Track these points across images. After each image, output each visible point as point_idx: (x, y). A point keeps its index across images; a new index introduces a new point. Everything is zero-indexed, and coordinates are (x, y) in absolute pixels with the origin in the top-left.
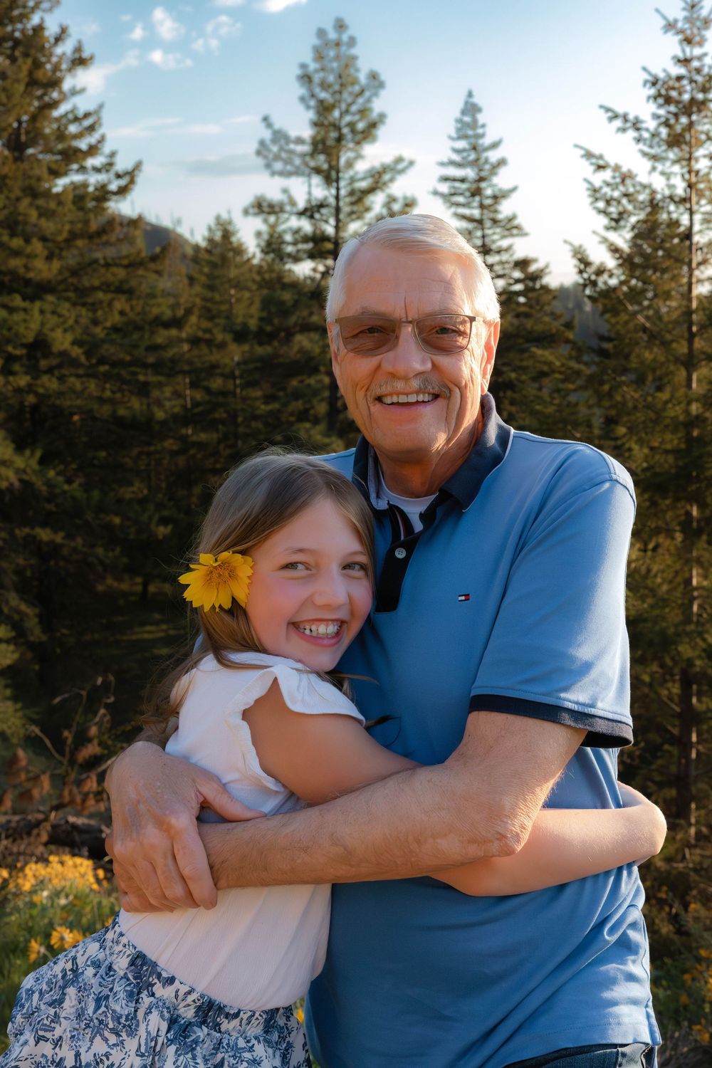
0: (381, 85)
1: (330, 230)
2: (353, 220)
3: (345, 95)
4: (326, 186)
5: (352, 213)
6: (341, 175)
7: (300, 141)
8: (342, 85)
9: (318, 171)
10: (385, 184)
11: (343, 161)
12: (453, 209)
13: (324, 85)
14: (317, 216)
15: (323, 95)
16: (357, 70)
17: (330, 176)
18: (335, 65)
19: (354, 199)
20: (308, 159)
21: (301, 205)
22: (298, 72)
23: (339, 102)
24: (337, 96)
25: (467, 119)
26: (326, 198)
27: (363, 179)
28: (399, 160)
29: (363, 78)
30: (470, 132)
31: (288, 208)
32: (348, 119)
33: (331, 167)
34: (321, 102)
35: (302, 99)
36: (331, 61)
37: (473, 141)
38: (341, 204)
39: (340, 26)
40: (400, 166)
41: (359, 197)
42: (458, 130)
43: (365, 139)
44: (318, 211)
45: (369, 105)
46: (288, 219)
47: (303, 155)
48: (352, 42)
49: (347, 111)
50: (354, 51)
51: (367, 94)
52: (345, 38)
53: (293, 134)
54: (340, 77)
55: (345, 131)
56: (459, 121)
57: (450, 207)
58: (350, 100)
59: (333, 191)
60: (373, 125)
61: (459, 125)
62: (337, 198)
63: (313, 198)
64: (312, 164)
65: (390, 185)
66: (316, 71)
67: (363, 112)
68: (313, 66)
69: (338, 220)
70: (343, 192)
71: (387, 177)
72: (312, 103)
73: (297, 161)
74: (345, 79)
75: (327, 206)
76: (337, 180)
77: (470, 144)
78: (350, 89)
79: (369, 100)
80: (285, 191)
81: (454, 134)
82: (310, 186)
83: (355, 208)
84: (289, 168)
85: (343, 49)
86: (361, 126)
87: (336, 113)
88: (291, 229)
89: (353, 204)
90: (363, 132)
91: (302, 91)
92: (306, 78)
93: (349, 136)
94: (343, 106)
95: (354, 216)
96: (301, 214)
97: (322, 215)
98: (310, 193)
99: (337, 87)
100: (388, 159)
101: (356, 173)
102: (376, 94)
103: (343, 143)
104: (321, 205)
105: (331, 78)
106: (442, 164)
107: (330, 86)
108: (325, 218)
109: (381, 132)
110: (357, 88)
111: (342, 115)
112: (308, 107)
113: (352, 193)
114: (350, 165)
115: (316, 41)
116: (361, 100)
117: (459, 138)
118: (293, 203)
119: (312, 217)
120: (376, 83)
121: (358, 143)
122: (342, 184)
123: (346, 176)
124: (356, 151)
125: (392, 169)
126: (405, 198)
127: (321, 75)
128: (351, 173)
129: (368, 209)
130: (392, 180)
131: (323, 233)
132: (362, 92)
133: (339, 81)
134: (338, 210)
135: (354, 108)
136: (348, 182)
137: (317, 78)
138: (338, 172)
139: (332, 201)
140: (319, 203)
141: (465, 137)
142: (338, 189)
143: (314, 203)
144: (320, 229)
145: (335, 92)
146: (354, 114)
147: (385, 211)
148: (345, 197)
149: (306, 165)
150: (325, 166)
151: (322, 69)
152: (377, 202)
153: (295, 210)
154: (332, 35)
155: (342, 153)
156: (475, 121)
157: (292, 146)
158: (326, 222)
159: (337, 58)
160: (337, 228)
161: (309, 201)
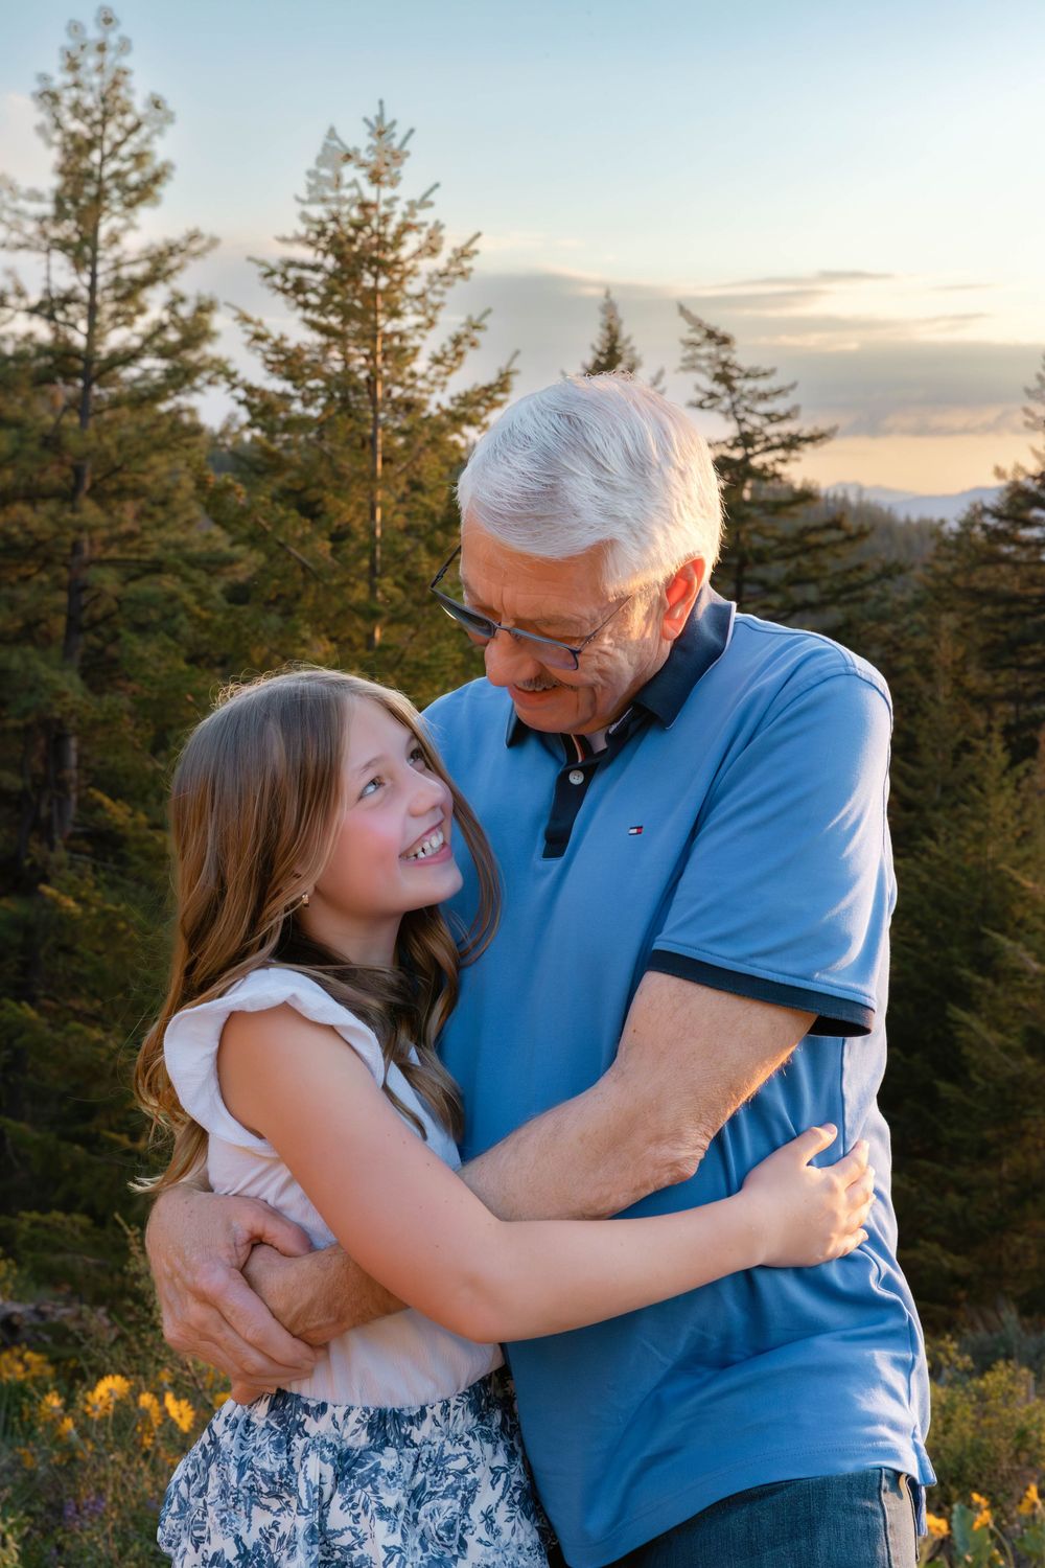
0: (170, 118)
1: (80, 341)
2: (116, 326)
3: (111, 128)
4: (73, 270)
5: (116, 314)
6: (100, 254)
7: (34, 196)
8: (105, 113)
9: (64, 245)
10: (170, 272)
11: (103, 232)
12: (300, 313)
13: (78, 110)
14: (60, 316)
15: (76, 126)
16: (130, 91)
17: (82, 252)
18: (96, 80)
19: (120, 293)
20: (47, 224)
21: (34, 298)
22: (37, 87)
23: (101, 138)
24: (98, 130)
25: (326, 172)
26: (74, 289)
27: (134, 262)
28: (194, 236)
29: (139, 105)
30: (330, 194)
31: (12, 300)
32: (113, 166)
33: (84, 241)
34: (73, 136)
35: (41, 130)
36: (88, 74)
37: (334, 207)
38: (98, 299)
39: (108, 20)
40: (195, 246)
41: (130, 292)
42: (311, 189)
43: (140, 199)
44: (62, 309)
45: (147, 148)
46: (12, 318)
47: (41, 219)
48: (125, 46)
49: (113, 154)
50: (127, 62)
51: (145, 130)
52: (113, 39)
53: (24, 183)
54: (104, 100)
55: (109, 184)
56: (311, 174)
57: (295, 309)
58: (118, 137)
59: (86, 279)
60: (157, 178)
61: (312, 182)
62: (92, 289)
63: (53, 287)
64: (55, 233)
65: (177, 273)
66: (67, 87)
67: (139, 158)
68: (60, 79)
69: (92, 325)
70: (101, 281)
71: (173, 262)
72: (57, 137)
73: (31, 228)
74: (111, 105)
75: (77, 301)
76: (94, 261)
77: (329, 212)
78: (119, 119)
79: (147, 140)
80: (10, 273)
81: (305, 196)
82: (48, 267)
83: (123, 307)
84: (15, 237)
85: (110, 55)
86: (134, 178)
87: (96, 156)
88: (13, 335)
89: (118, 299)
90: (136, 188)
91: (42, 117)
92: (50, 97)
93: (115, 194)
94: (107, 146)
95: (120, 320)
96: (33, 311)
97: (68, 315)
98: (48, 279)
99: (97, 116)
100: (176, 234)
101: (125, 252)
102: (160, 132)
103: (105, 203)
104: (68, 299)
105: (89, 101)
106: (284, 240)
107: (88, 112)
108: (72, 320)
109: (165, 191)
110: (129, 120)
111: (103, 158)
112: (50, 143)
113: (117, 283)
114: (114, 239)
115: (68, 42)
116: (135, 139)
117: (311, 201)
118: (20, 293)
119: (51, 317)
120: (160, 114)
121: (130, 205)
122: (101, 268)
123: (107, 256)
124: (126, 217)
125: (182, 251)
126: (199, 298)
127: (74, 93)
128: (116, 251)
129: (142, 311)
130: (179, 268)
131: (68, 343)
132: (137, 126)
133: (101, 106)
134: (93, 310)
135: (124, 150)
136: (111, 265)
137: (68, 98)
138: (95, 249)
139: (84, 293)
140: (62, 295)
141: (324, 200)
142: (94, 275)
143: (54, 295)
144: (65, 337)
145: (95, 123)
146: (123, 160)
147: (165, 317)
148: (108, 288)
149: (44, 234)
150: (76, 238)
151: (77, 85)
152: (155, 299)
153: (23, 304)
154: (93, 33)
155: (102, 220)
156: (339, 178)
157: (22, 204)
158: (74, 326)
159: (100, 69)
160: (90, 336)
161: (47, 292)
